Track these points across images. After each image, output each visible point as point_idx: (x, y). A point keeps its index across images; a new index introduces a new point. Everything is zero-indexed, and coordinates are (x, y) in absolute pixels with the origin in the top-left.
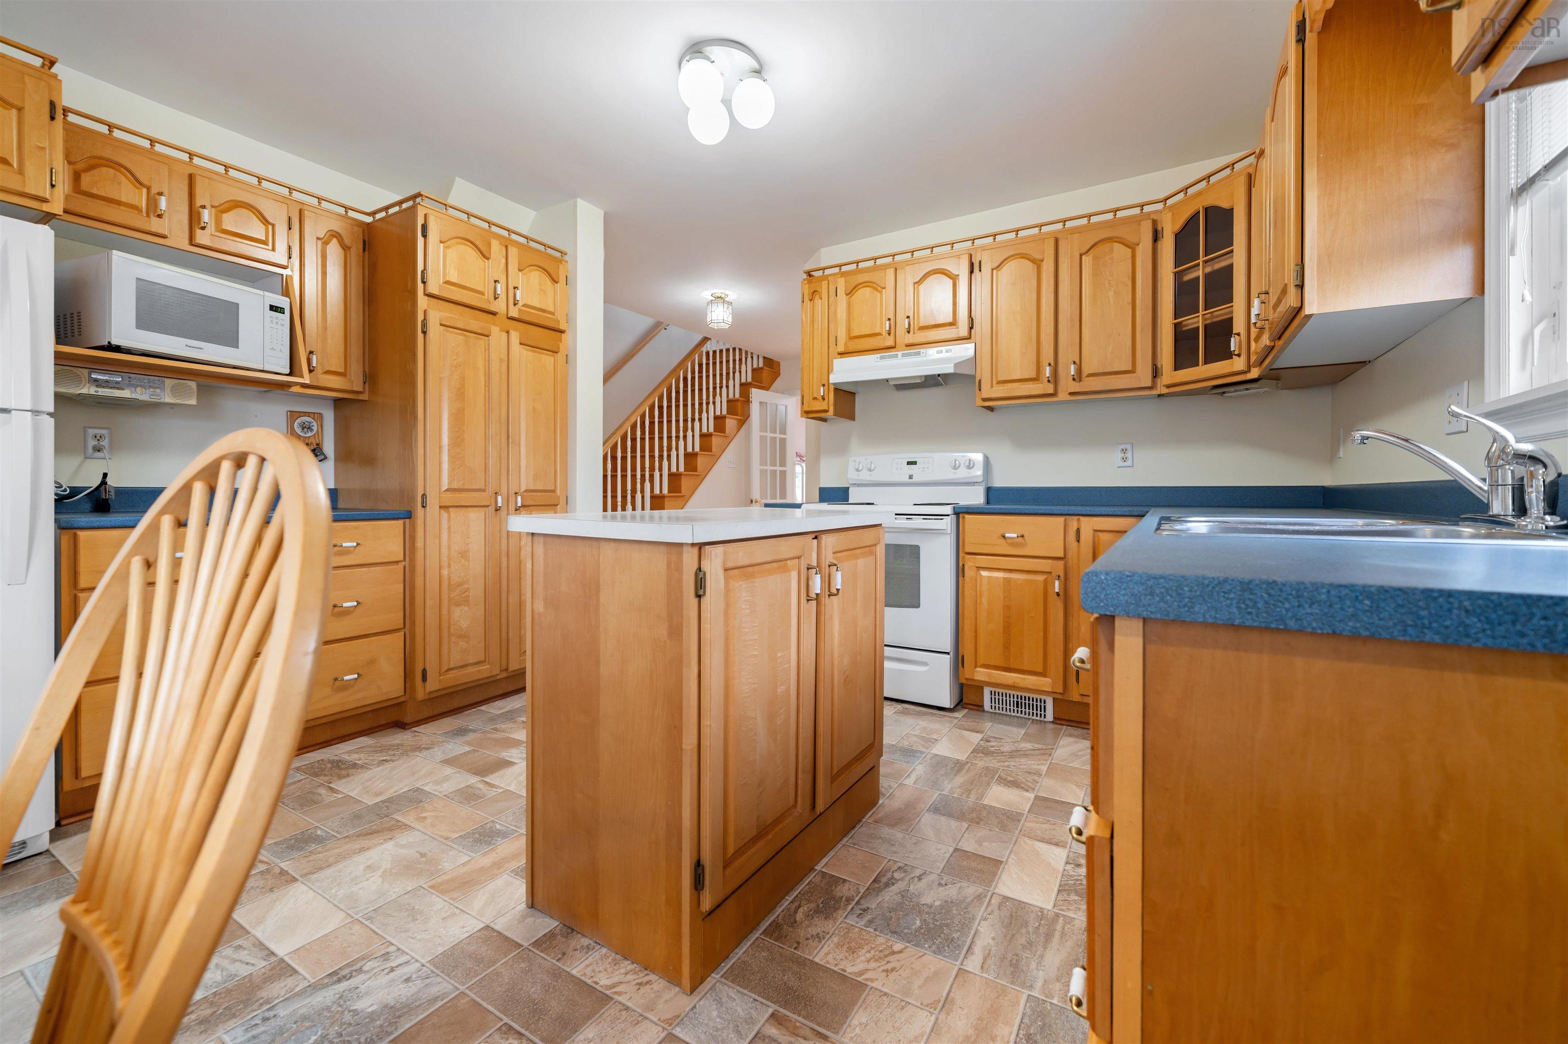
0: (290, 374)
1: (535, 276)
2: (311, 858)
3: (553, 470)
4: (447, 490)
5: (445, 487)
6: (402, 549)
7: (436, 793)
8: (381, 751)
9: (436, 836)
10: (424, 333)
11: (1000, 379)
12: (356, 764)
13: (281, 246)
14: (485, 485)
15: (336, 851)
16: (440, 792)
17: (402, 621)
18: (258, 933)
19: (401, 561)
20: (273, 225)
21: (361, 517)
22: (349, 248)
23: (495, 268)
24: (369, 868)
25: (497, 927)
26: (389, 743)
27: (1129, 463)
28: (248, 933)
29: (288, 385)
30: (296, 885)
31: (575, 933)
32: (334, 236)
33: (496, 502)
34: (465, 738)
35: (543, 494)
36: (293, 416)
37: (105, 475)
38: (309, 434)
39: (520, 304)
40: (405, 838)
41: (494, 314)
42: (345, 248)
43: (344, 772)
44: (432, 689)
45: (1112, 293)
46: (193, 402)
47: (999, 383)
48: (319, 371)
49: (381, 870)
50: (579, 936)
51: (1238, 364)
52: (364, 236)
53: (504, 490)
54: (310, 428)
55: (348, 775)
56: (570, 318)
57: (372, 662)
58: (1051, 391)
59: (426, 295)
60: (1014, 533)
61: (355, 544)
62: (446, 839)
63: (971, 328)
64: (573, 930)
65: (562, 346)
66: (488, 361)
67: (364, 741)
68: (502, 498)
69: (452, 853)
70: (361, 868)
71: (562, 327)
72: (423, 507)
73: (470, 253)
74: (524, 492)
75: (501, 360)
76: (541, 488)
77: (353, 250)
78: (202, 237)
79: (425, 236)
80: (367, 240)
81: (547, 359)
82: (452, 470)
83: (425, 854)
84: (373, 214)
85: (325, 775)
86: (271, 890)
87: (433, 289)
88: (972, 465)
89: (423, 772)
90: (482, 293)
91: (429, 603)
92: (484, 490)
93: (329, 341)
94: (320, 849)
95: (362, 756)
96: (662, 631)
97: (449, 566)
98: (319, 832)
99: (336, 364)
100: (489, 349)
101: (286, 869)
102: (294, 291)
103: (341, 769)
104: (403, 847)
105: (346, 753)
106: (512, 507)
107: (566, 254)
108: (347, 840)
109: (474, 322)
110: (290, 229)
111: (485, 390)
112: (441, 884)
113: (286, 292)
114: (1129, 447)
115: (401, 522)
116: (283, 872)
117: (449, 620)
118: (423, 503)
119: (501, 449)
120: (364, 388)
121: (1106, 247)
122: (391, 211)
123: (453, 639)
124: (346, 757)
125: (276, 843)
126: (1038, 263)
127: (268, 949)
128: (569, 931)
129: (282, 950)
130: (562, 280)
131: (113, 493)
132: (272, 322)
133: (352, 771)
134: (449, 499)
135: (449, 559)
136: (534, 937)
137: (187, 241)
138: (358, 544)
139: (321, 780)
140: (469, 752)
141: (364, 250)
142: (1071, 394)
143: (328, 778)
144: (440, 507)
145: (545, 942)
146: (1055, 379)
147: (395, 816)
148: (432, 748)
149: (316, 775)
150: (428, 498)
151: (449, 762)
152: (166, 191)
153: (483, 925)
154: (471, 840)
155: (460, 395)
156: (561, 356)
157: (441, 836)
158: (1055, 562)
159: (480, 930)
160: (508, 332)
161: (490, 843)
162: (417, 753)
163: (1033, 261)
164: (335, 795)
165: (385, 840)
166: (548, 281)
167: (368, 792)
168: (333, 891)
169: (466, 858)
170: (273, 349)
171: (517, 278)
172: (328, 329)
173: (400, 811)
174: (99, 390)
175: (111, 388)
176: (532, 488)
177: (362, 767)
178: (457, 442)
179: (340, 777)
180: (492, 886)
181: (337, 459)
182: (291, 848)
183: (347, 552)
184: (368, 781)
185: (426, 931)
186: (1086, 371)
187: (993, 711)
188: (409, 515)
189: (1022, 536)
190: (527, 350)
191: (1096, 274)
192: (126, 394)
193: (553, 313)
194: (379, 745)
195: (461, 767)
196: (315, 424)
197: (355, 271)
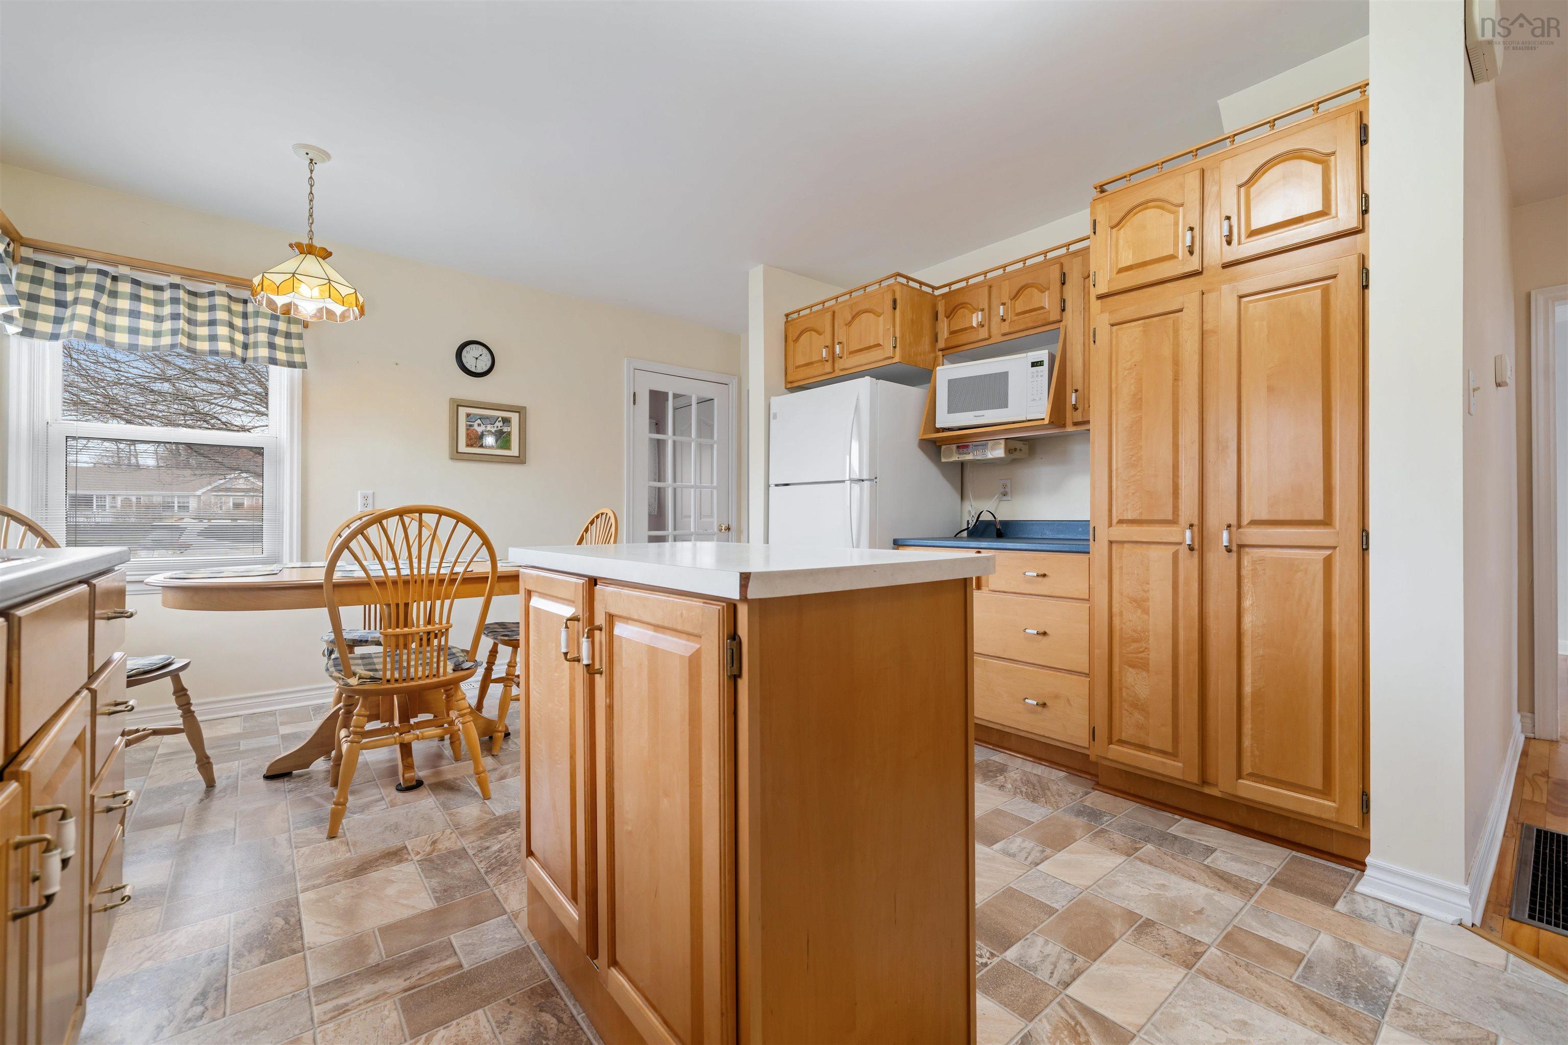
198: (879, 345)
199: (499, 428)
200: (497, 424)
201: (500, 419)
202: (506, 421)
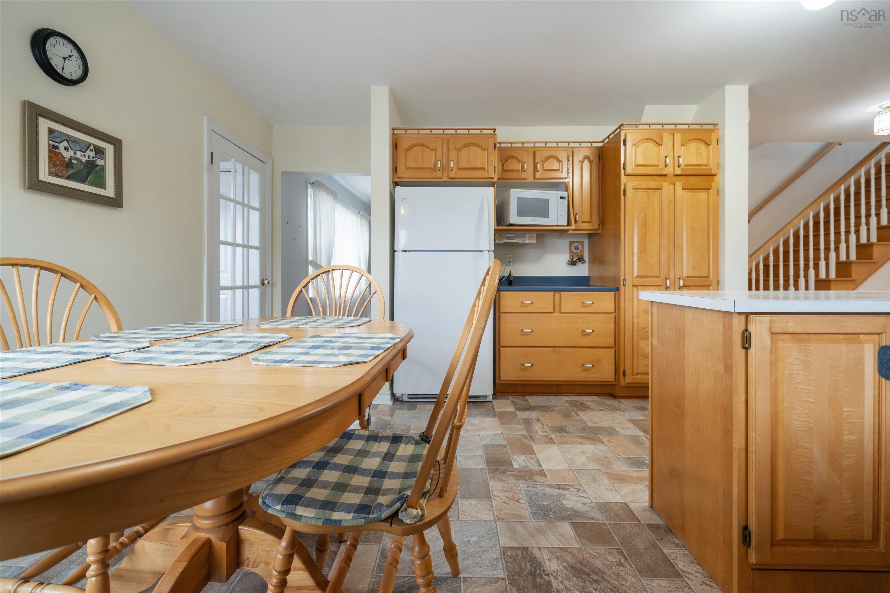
0: (568, 226)
1: (693, 146)
2: (562, 438)
3: (707, 263)
4: (637, 277)
5: (635, 275)
6: (614, 306)
7: (621, 433)
8: (601, 405)
9: (614, 452)
10: (624, 195)
12: (590, 407)
13: (565, 170)
14: (660, 274)
15: (572, 439)
16: (623, 433)
17: (614, 343)
18: (538, 456)
19: (613, 313)
20: (562, 162)
21: (594, 290)
22: (593, 161)
23: (666, 149)
24: (582, 452)
25: (630, 506)
26: (606, 403)
28: (536, 455)
29: (568, 230)
30: (555, 445)
31: (672, 533)
32: (586, 158)
33: (666, 284)
34: (644, 412)
35: (700, 279)
36: (571, 243)
37: (510, 271)
38: (578, 251)
39: (683, 165)
40: (600, 447)
41: (665, 175)
42: (591, 162)
43: (583, 409)
44: (628, 382)
46: (535, 242)
48: (579, 222)
49: (587, 455)
50: (674, 536)
52: (599, 154)
53: (672, 276)
54: (578, 249)
55: (585, 411)
56: (720, 165)
57: (599, 361)
59: (625, 175)
61: (591, 303)
62: (619, 455)
64: (671, 531)
65: (713, 184)
66: (661, 203)
67: (596, 398)
68: (670, 281)
69: (619, 463)
70: (579, 450)
71: (713, 172)
72: (624, 285)
73: (650, 145)
74: (686, 277)
75: (670, 201)
76: (698, 275)
77: (594, 162)
78: (538, 175)
79: (625, 145)
80: (600, 155)
81: (703, 195)
82: (639, 266)
83: (607, 457)
84: (603, 141)
85: (576, 407)
86: (546, 443)
87: (629, 171)
89: (618, 421)
90: (658, 166)
91: (627, 336)
92: (659, 277)
93: (584, 207)
94: (566, 436)
95: (593, 404)
96: (721, 367)
97: (638, 317)
98: (568, 429)
99: (587, 218)
100: (662, 196)
101: (553, 438)
102: (570, 188)
103: (584, 407)
104: (599, 450)
105: (587, 401)
106: (677, 287)
107: (717, 125)
108: (577, 437)
109: (651, 183)
110: (568, 161)
111: (659, 220)
112: (610, 474)
113: (567, 190)
115: (613, 293)
116: (551, 439)
117: (638, 347)
118: (624, 283)
119: (669, 253)
120: (599, 227)
122: (611, 137)
123: (640, 357)
124: (586, 403)
125: (552, 427)
127: (540, 463)
128: (669, 530)
129: (544, 467)
130: (714, 141)
131: (513, 278)
132: (561, 204)
133: (587, 409)
134: (638, 281)
135: (638, 314)
136: (649, 522)
137: (533, 178)
138: (593, 303)
139: (574, 408)
140: (643, 420)
141: (599, 160)
143: (577, 409)
144: (633, 286)
145: (653, 527)
147: (600, 436)
148: (625, 411)
149: (573, 406)
150: (626, 281)
151: (632, 421)
152: (527, 161)
153: (624, 502)
154: (631, 461)
155: (644, 225)
156: (713, 191)
157: (616, 453)
159: (622, 503)
160: (674, 184)
161: (640, 467)
162: (617, 411)
164: (578, 417)
165: (592, 444)
166: (703, 146)
167: (591, 420)
168: (567, 454)
169: (625, 468)
170: (561, 215)
171: (680, 150)
172: (584, 202)
173: (602, 434)
174: (508, 240)
175: (511, 239)
176: (691, 275)
177: (591, 409)
178: (642, 250)
179: (582, 410)
180: (634, 487)
181: (589, 262)
182: (557, 431)
183: (588, 306)
184: (592, 416)
185: (597, 489)
188: (617, 290)
190: (688, 192)
192: (515, 241)
193: (707, 165)
194: (601, 402)
195: (637, 425)
196: (580, 246)
197: (595, 170)
198: (484, 169)
199: (91, 159)
200: (88, 153)
201: (92, 147)
202: (100, 152)
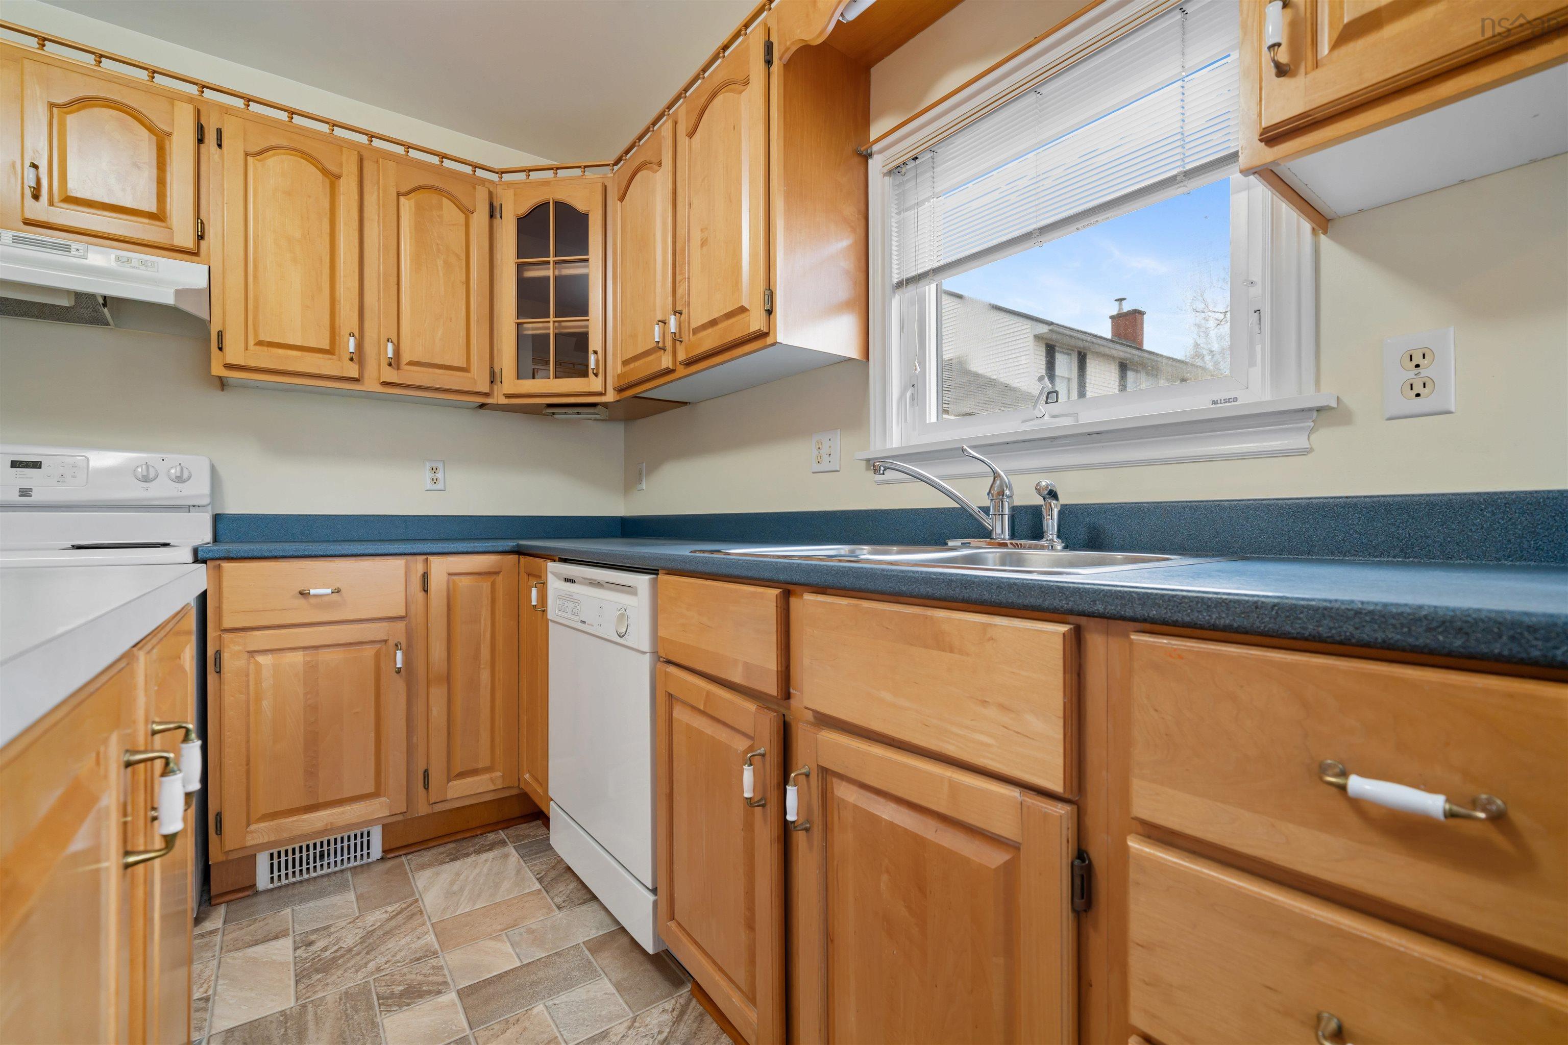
11: (264, 337)
27: (440, 486)
45: (442, 262)
47: (260, 343)
51: (594, 384)
58: (355, 375)
60: (324, 586)
63: (201, 237)
88: (185, 476)
114: (440, 466)
121: (434, 198)
126: (333, 178)
142: (385, 384)
146: (358, 357)
158: (392, 624)
163: (325, 172)
186: (406, 357)
187: (276, 884)
189: (338, 591)
191: (419, 229)
